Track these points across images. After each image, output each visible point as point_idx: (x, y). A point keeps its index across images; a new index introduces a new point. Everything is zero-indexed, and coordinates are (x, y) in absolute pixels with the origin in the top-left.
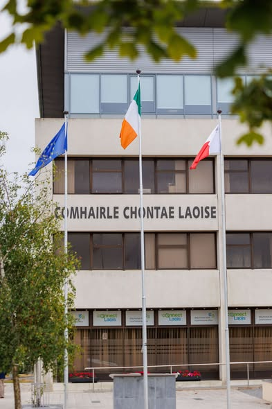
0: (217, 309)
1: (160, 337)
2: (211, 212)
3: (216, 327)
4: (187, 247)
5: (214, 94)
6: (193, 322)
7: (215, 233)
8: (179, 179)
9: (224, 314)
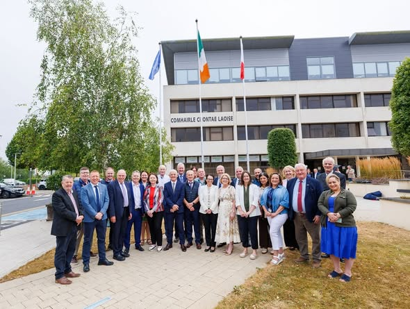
0: (234, 156)
1: (212, 166)
2: (231, 119)
3: (234, 162)
4: (222, 132)
5: (231, 74)
6: (225, 161)
7: (232, 127)
8: (218, 107)
9: (237, 157)
